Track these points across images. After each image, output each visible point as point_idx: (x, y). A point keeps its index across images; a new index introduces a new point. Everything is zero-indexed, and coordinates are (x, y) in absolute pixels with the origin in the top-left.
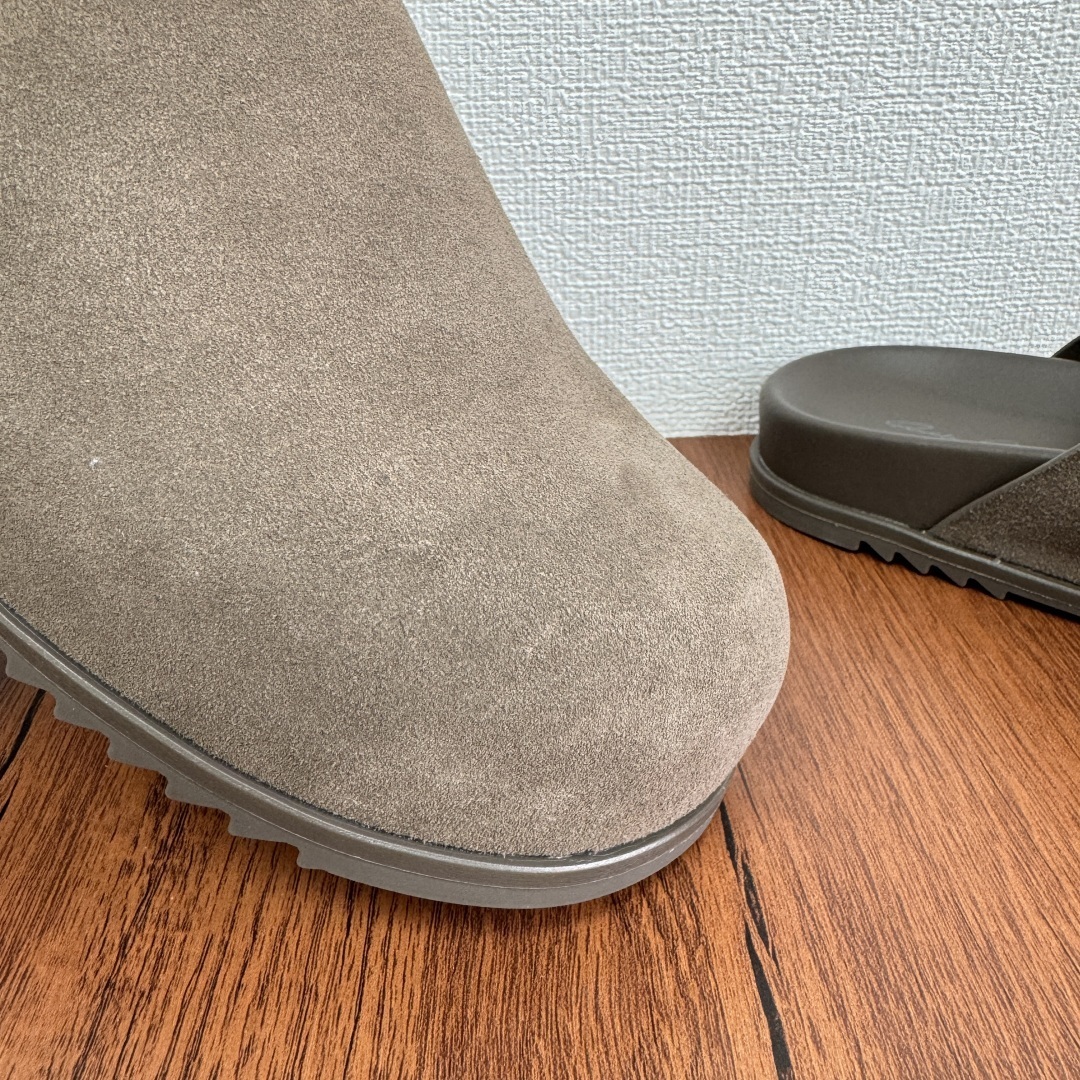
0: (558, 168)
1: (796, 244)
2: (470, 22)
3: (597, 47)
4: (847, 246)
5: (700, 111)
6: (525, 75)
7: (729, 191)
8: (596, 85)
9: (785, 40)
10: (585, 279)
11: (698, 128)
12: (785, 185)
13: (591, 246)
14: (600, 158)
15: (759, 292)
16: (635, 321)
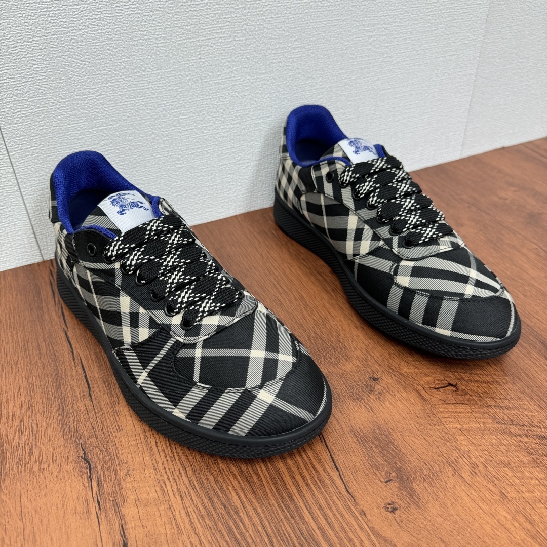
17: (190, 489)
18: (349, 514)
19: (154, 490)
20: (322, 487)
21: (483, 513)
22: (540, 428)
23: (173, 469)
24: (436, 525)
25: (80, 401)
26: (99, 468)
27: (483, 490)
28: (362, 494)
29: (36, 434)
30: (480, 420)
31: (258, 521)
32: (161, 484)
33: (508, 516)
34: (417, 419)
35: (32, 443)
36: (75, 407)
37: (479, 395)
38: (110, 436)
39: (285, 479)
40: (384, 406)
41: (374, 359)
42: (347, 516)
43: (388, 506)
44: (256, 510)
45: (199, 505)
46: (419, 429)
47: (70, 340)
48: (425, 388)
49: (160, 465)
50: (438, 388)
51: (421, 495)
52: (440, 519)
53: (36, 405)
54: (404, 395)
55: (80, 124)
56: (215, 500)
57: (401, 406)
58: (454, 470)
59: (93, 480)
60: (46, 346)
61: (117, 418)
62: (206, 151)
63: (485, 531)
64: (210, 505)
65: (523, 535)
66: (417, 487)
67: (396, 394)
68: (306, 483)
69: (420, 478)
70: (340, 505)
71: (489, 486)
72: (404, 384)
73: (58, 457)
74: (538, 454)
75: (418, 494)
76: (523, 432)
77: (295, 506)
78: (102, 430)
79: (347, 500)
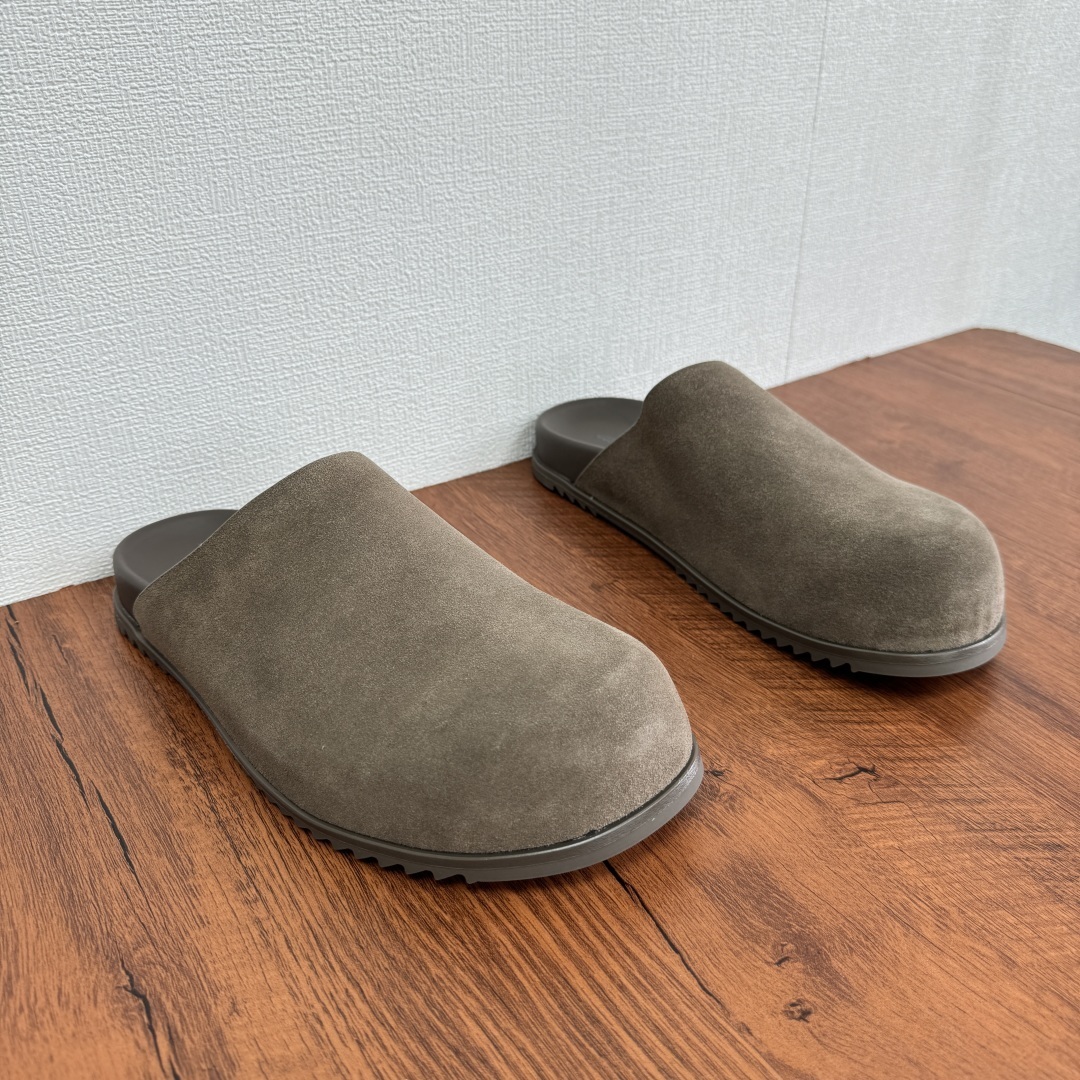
0: (229, 378)
1: (369, 395)
2: (164, 307)
3: (240, 309)
4: (396, 391)
5: (304, 334)
6: (201, 331)
7: (328, 374)
8: (243, 329)
9: (342, 290)
10: (255, 437)
11: (304, 343)
12: (357, 365)
13: (256, 418)
14: (252, 368)
15: (355, 425)
16: (289, 455)
17: (376, 1025)
18: (717, 1033)
19: (297, 1036)
20: (651, 989)
21: (979, 999)
22: (1047, 830)
23: (332, 990)
24: (893, 1032)
25: (106, 875)
26: (169, 1006)
27: (968, 955)
28: (734, 992)
29: (16, 951)
30: (932, 827)
31: (532, 1072)
32: (312, 1023)
33: (1027, 999)
34: (814, 840)
35: (9, 972)
36: (98, 887)
37: (920, 782)
38: (183, 939)
39: (573, 982)
40: (745, 821)
41: (707, 736)
42: (712, 1038)
43: (792, 1009)
44: (524, 1049)
45: (402, 1056)
46: (821, 857)
47: (70, 756)
48: (816, 781)
49: (303, 983)
50: (841, 779)
51: (851, 980)
52: (898, 1022)
53: (8, 893)
54: (779, 796)
55: (58, 321)
56: (434, 1041)
57: (778, 818)
58: (904, 924)
59: (157, 1033)
60: (17, 772)
61: (194, 900)
62: (314, 372)
63: (991, 1033)
64: (424, 1053)
65: (1062, 1029)
66: (840, 965)
67: (764, 796)
68: (619, 985)
69: (842, 948)
70: (695, 1019)
71: (977, 947)
72: (774, 777)
73: (72, 995)
74: (1055, 878)
75: (845, 979)
76: (1017, 841)
77: (604, 1031)
78: (165, 929)
79: (707, 1007)
